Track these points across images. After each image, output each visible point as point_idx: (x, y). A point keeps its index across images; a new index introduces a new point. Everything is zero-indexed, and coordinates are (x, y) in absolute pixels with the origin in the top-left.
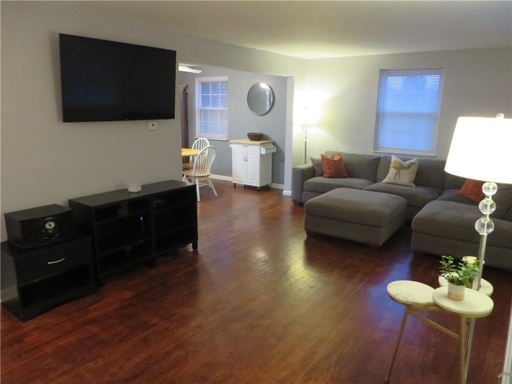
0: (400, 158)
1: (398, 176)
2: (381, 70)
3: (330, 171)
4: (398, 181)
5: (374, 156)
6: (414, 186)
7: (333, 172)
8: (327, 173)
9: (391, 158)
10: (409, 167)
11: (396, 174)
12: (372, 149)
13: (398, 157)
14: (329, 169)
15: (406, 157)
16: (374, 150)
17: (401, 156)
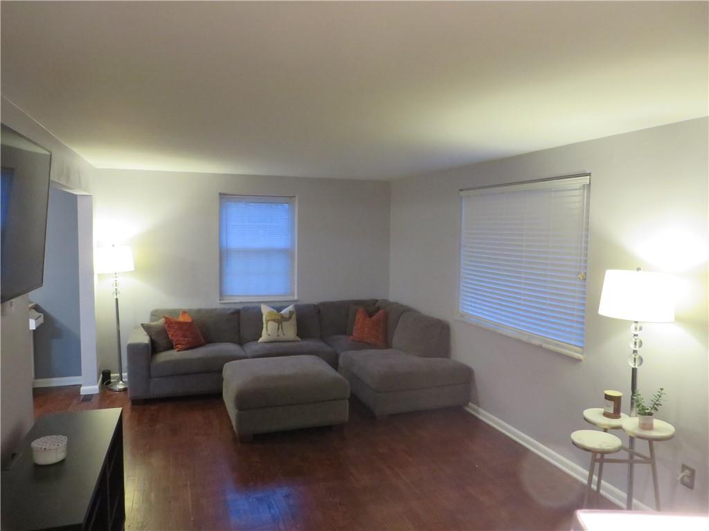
0: (273, 308)
1: (280, 330)
2: (220, 194)
3: (186, 339)
4: (282, 337)
5: (229, 309)
6: (300, 339)
7: (190, 339)
8: (183, 343)
9: (260, 308)
10: (290, 317)
11: (278, 329)
12: (218, 299)
13: (269, 306)
14: (185, 336)
15: (278, 305)
16: (220, 300)
17: (273, 305)
